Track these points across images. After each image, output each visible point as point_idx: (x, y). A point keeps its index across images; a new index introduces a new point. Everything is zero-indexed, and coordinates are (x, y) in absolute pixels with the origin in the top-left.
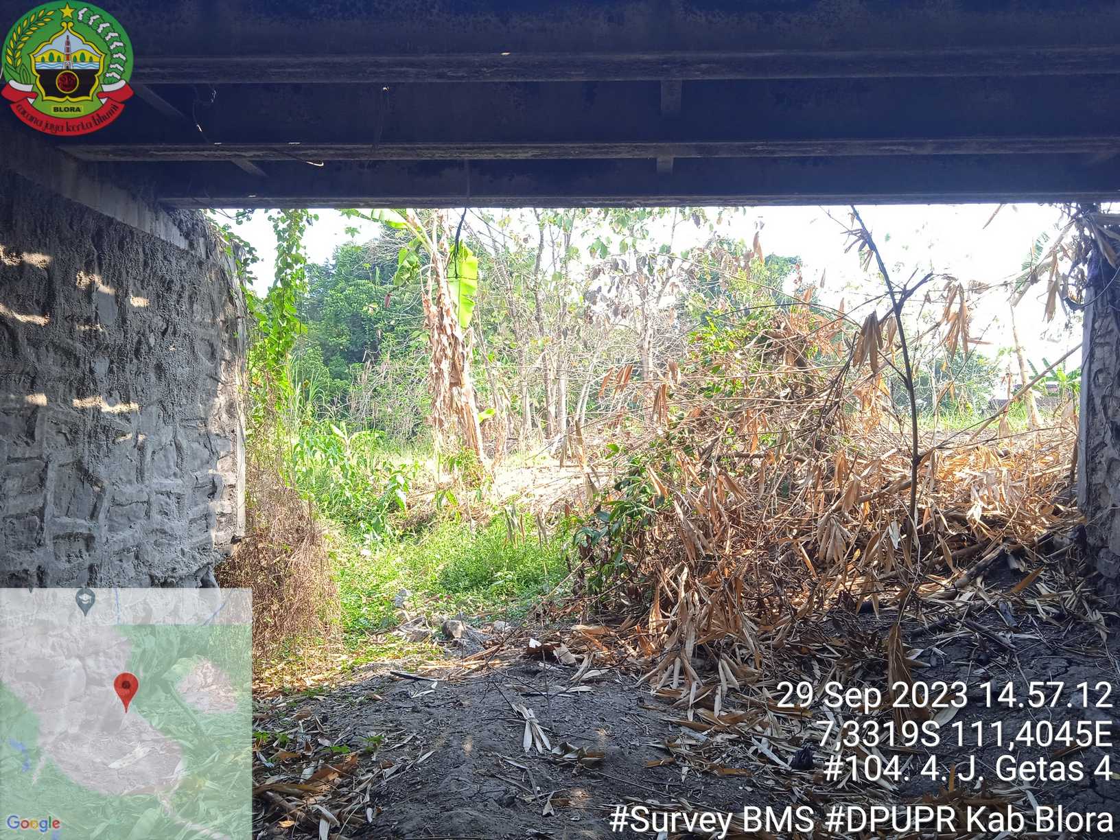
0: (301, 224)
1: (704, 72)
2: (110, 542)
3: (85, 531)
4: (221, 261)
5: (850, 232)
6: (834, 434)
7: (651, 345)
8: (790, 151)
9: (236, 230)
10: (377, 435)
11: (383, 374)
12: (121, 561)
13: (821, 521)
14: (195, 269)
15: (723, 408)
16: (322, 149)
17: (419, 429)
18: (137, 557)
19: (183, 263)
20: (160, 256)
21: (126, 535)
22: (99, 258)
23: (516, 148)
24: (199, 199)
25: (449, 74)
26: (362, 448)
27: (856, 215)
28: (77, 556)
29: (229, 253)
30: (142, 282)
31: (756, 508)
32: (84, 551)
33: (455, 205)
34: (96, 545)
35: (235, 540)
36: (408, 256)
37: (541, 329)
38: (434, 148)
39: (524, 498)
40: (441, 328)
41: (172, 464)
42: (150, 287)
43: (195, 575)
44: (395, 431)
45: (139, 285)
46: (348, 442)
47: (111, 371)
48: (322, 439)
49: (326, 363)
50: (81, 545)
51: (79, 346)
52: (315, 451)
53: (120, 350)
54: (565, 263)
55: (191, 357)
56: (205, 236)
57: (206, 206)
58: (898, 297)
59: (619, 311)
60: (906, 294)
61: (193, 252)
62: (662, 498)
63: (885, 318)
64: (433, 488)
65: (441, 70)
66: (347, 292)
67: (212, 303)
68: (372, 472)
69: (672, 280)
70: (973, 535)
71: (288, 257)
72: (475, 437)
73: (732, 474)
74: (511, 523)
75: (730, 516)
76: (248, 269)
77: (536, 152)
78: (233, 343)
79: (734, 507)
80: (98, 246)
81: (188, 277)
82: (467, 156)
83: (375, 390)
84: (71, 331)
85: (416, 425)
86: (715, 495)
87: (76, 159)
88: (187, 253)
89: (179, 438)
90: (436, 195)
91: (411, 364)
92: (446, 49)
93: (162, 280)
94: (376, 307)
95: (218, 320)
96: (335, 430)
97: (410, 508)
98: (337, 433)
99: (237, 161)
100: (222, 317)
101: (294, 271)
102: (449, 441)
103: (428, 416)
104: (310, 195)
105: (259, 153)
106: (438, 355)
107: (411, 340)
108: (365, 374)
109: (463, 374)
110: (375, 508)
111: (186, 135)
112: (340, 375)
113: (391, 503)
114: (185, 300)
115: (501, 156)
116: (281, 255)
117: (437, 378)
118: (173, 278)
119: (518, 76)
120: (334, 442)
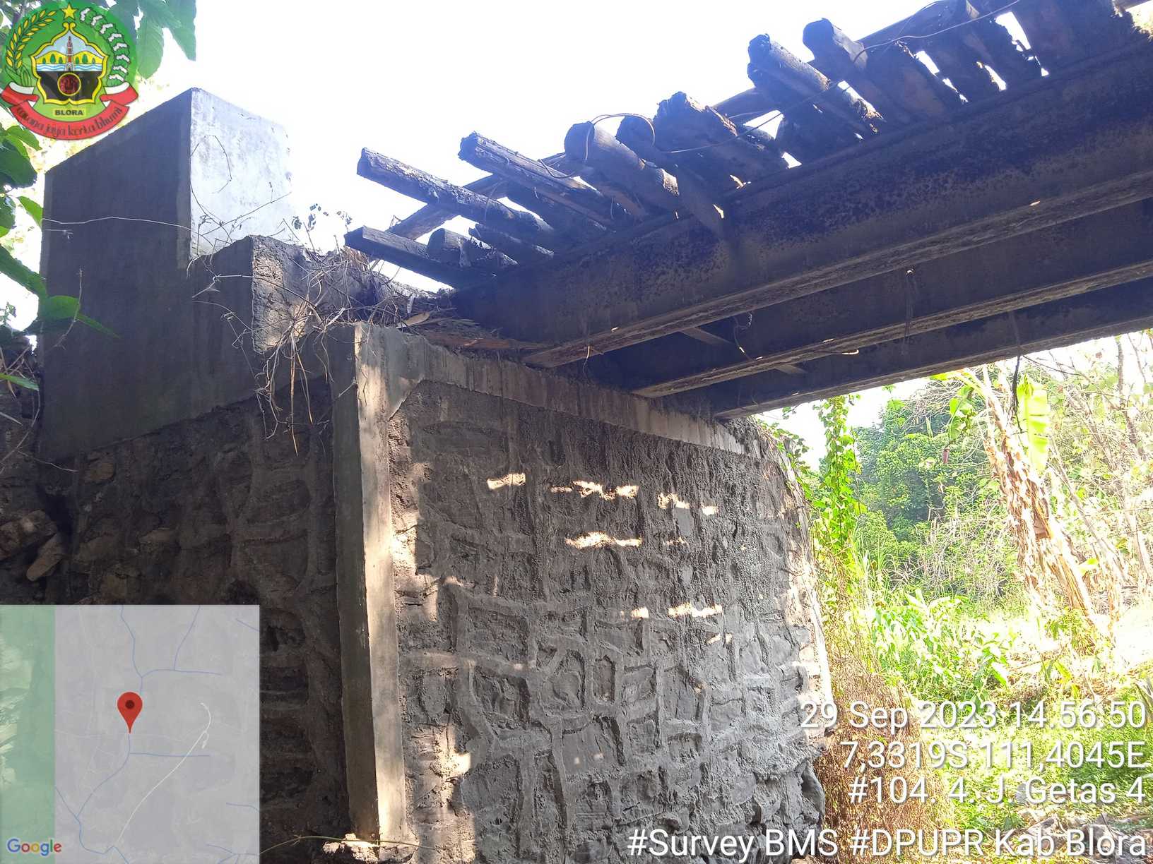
0: (844, 408)
2: (715, 740)
3: (693, 732)
4: (776, 457)
10: (958, 601)
11: (954, 531)
12: (727, 759)
14: (753, 470)
16: (856, 339)
17: (1007, 588)
18: (740, 755)
19: (742, 467)
20: (722, 465)
21: (728, 733)
22: (673, 478)
23: (1066, 287)
24: (748, 407)
25: (975, 239)
26: (944, 617)
28: (689, 756)
29: (782, 448)
30: (711, 491)
32: (694, 750)
33: (1005, 357)
34: (703, 744)
35: (828, 733)
36: (959, 405)
38: (971, 310)
40: (1013, 475)
41: (758, 659)
42: (717, 495)
43: (796, 772)
44: (979, 593)
45: (708, 495)
46: (928, 611)
47: (695, 577)
48: (899, 611)
49: (890, 528)
50: (690, 745)
51: (667, 558)
52: (894, 625)
53: (700, 556)
55: (761, 554)
56: (757, 438)
57: (754, 412)
61: (749, 455)
64: (1037, 658)
65: (965, 239)
66: (899, 449)
67: (772, 498)
68: (960, 644)
71: (836, 441)
72: (1077, 593)
74: (1148, 702)
76: (800, 459)
77: (1092, 284)
78: (797, 533)
80: (671, 468)
81: (748, 478)
82: (1009, 308)
83: (947, 549)
84: (660, 546)
85: (1003, 583)
87: (646, 398)
88: (744, 456)
89: (761, 633)
90: (981, 351)
91: (984, 517)
92: (967, 218)
93: (726, 486)
94: (934, 461)
95: (780, 514)
96: (911, 599)
97: (1012, 684)
98: (914, 603)
99: (779, 368)
100: (783, 510)
101: (844, 452)
102: (1047, 602)
103: (1015, 572)
104: (850, 381)
105: (798, 357)
106: (1015, 505)
107: (979, 489)
108: (933, 533)
109: (1048, 522)
110: (972, 685)
111: (731, 358)
112: (907, 536)
113: (989, 679)
114: (748, 500)
115: (1051, 297)
116: (830, 440)
117: (1019, 531)
118: (736, 482)
119: (1054, 220)
120: (912, 613)
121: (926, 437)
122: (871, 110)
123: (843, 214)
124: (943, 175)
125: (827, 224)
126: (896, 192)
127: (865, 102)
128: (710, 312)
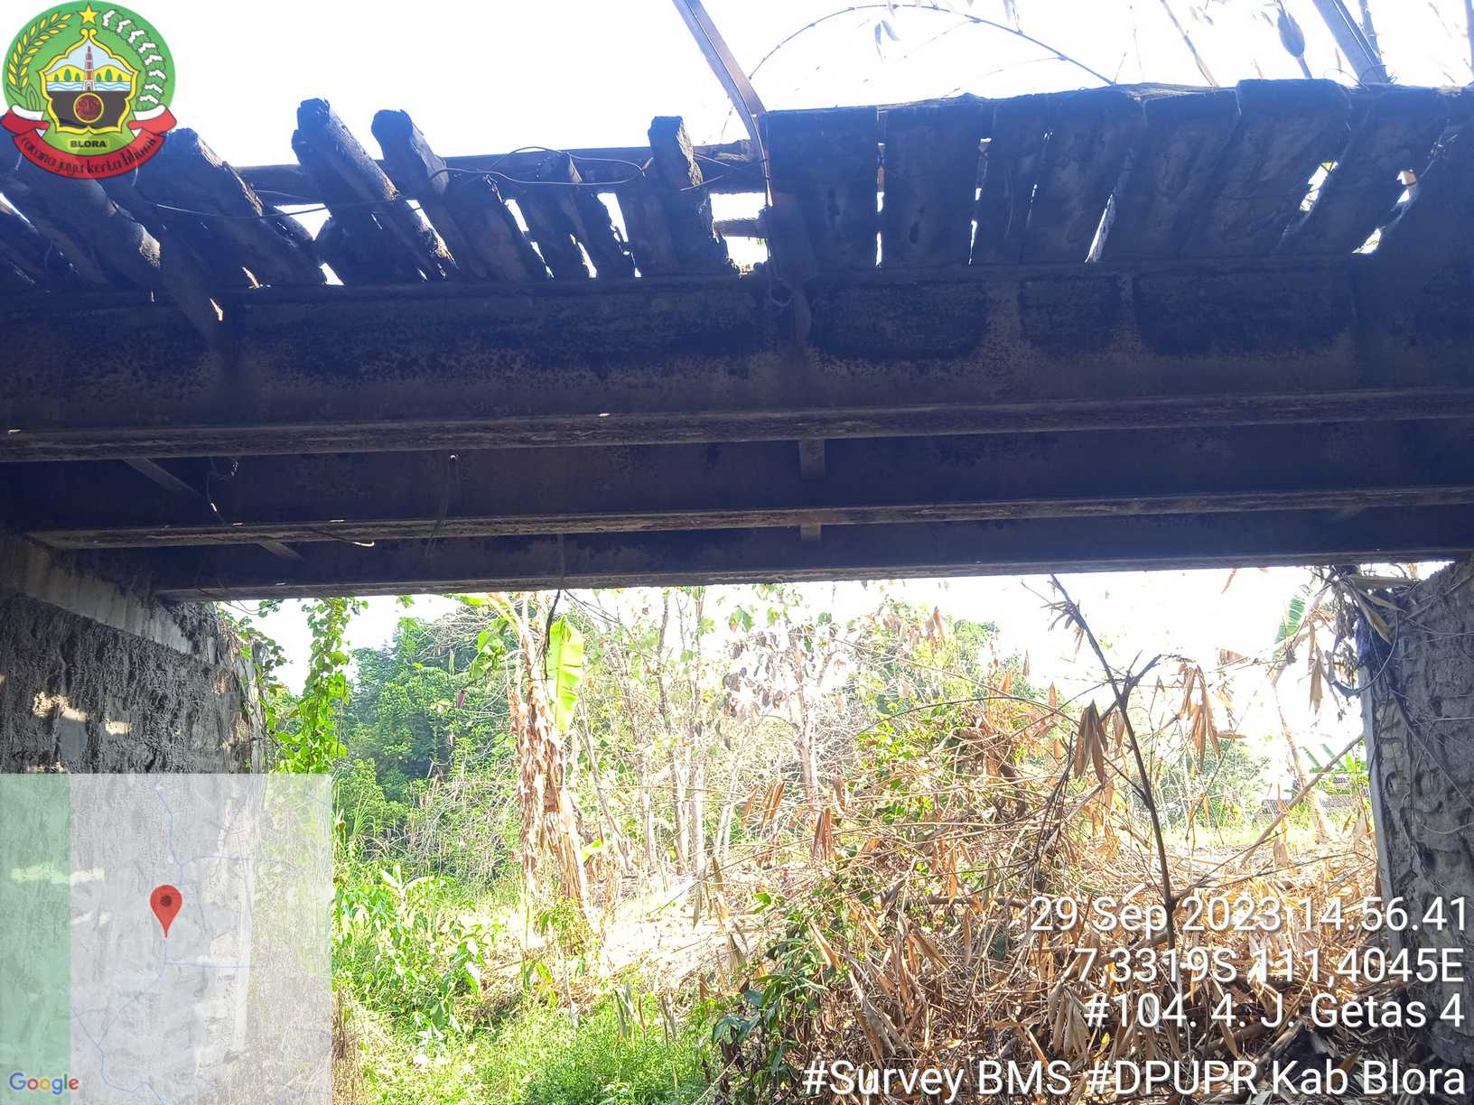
0: (344, 615)
1: (849, 430)
4: (235, 666)
5: (1054, 607)
6: (1058, 866)
7: (813, 741)
8: (964, 515)
9: (258, 624)
10: (442, 883)
11: (455, 794)
13: (1052, 992)
14: (198, 679)
15: (908, 838)
16: (373, 527)
17: (503, 869)
19: (183, 672)
20: (152, 665)
22: (68, 672)
23: (621, 519)
24: (210, 590)
25: (534, 438)
26: (422, 902)
27: (1057, 584)
29: (248, 655)
30: (125, 700)
31: (963, 976)
33: (547, 586)
36: (489, 640)
37: (668, 725)
38: (517, 522)
39: (643, 969)
40: (533, 732)
42: (135, 707)
44: (469, 873)
45: (119, 705)
46: (403, 893)
48: (367, 892)
49: (379, 782)
52: (357, 910)
54: (697, 638)
56: (215, 635)
57: (219, 598)
58: (1121, 689)
59: (771, 699)
60: (1132, 682)
61: (197, 657)
62: (833, 968)
63: (1108, 713)
64: (518, 957)
65: (523, 435)
66: (410, 684)
67: (219, 720)
68: (434, 937)
69: (834, 658)
70: (1260, 1005)
71: (324, 657)
72: (576, 881)
73: (927, 930)
74: (624, 1012)
75: (927, 992)
76: (271, 674)
77: (647, 523)
79: (932, 977)
80: (68, 657)
81: (189, 689)
82: (559, 530)
83: (443, 816)
85: (499, 863)
86: (904, 962)
87: (48, 547)
88: (190, 658)
90: (521, 575)
91: (493, 779)
92: (530, 411)
93: (153, 696)
94: (448, 703)
95: (225, 745)
96: (386, 877)
97: (485, 989)
98: (388, 881)
99: (264, 544)
100: (231, 741)
101: (333, 674)
102: (542, 888)
103: (515, 850)
104: (356, 580)
105: (291, 534)
106: (529, 768)
107: (494, 746)
108: (430, 794)
109: (561, 793)
110: (437, 990)
111: (197, 516)
112: (398, 795)
113: (458, 982)
114: (182, 720)
115: (604, 528)
116: (317, 654)
117: (527, 801)
118: (168, 692)
119: (620, 439)
120: (382, 894)
121: (445, 674)
122: (442, 247)
123: (386, 364)
124: (511, 353)
125: (363, 370)
126: (454, 356)
127: (437, 235)
128: (174, 443)
